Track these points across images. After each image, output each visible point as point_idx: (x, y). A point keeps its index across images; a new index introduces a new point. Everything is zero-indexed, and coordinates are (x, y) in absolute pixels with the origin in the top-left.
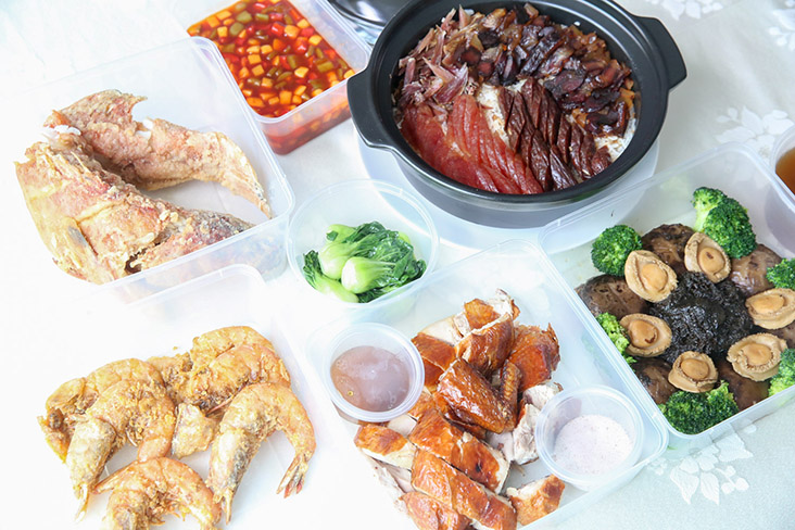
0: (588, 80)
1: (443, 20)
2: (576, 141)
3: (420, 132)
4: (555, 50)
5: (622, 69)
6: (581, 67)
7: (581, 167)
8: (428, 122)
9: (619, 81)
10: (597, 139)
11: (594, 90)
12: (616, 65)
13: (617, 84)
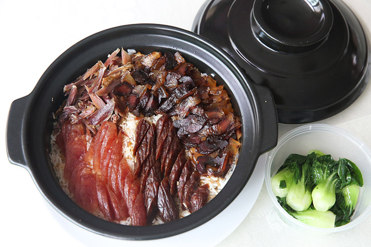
0: (206, 127)
1: (109, 56)
2: (183, 178)
3: (68, 146)
4: (187, 97)
5: (235, 122)
6: (204, 115)
7: (182, 200)
8: (76, 139)
9: (231, 131)
10: (202, 178)
11: (209, 136)
12: (231, 118)
13: (228, 134)
